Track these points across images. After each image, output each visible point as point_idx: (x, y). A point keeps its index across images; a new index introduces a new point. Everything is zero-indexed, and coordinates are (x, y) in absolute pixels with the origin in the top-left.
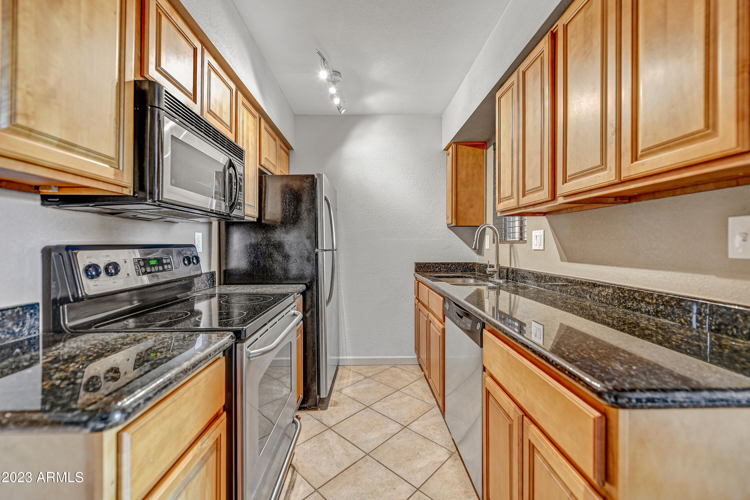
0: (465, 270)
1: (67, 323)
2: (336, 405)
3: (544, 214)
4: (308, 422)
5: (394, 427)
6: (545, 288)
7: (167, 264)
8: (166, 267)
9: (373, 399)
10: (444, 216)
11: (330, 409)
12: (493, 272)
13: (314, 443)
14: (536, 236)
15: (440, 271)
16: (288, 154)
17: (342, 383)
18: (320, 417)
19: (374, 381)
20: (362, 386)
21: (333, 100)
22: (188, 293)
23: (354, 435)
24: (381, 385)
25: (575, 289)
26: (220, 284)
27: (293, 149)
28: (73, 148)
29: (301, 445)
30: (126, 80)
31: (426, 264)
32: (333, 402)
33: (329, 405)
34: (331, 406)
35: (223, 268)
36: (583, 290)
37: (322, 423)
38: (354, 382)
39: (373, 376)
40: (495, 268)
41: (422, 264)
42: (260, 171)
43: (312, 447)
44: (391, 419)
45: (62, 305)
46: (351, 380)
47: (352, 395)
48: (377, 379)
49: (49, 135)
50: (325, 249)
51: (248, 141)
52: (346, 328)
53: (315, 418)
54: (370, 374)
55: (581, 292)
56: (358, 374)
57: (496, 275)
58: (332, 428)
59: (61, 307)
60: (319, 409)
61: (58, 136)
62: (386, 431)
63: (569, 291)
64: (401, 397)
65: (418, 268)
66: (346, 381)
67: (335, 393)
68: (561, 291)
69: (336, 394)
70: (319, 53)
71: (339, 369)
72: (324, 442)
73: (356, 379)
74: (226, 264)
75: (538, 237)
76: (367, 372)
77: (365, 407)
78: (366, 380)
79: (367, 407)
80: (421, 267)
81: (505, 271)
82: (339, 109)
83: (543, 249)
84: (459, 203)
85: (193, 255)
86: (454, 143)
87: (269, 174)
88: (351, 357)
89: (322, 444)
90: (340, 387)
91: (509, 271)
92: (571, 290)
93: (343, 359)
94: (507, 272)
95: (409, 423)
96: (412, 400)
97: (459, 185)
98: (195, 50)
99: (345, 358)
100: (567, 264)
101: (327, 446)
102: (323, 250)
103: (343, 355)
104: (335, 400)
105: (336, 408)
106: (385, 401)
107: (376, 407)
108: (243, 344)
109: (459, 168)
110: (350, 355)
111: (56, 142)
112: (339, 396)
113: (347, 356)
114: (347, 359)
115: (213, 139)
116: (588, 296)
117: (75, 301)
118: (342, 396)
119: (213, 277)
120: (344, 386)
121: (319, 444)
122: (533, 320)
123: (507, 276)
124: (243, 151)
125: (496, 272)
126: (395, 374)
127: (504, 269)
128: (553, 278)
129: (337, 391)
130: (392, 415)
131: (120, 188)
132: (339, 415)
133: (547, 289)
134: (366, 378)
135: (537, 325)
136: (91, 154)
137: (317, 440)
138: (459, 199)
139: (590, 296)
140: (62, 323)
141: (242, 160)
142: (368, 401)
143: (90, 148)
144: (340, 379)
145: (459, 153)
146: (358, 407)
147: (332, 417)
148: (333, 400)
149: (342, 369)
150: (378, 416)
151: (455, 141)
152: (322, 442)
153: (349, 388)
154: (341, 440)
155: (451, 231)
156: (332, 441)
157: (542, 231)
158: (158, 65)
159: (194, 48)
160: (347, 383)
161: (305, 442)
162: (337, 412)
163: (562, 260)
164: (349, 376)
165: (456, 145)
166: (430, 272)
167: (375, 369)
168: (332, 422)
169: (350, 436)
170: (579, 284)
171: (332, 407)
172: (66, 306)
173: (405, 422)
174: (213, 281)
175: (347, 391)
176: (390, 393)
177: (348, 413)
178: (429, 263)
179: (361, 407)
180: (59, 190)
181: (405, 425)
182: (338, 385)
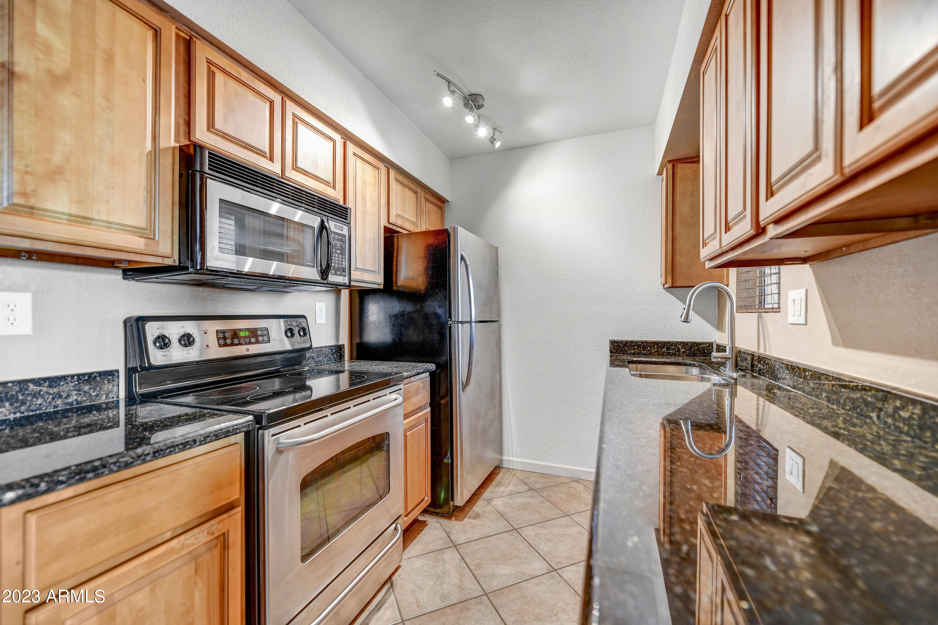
0: (694, 354)
1: (138, 390)
2: (477, 518)
3: (804, 260)
4: (433, 532)
5: (539, 566)
6: (804, 392)
7: (262, 336)
8: (260, 339)
9: (527, 521)
10: (658, 272)
11: (467, 521)
12: (722, 358)
13: (429, 560)
14: (794, 300)
15: (650, 354)
16: (440, 208)
17: (497, 490)
18: (451, 528)
19: (539, 496)
20: (519, 500)
21: (476, 131)
22: (296, 367)
23: (481, 564)
24: (547, 504)
25: (853, 398)
26: (351, 358)
27: (448, 201)
28: (89, 221)
29: (413, 559)
30: (161, 147)
31: (627, 342)
32: (474, 514)
33: (467, 517)
34: (469, 518)
35: (357, 341)
36: (867, 403)
37: (449, 537)
38: (512, 493)
39: (541, 490)
40: (727, 353)
41: (621, 342)
42: (386, 229)
43: (424, 564)
44: (539, 553)
45: (134, 373)
46: (509, 488)
47: (502, 509)
48: (545, 494)
49: (58, 212)
50: (460, 320)
51: (364, 197)
52: (512, 421)
53: (444, 529)
54: (538, 486)
55: (863, 406)
56: (522, 482)
57: (729, 364)
58: (458, 547)
59: (133, 375)
60: (454, 518)
61: (67, 211)
62: (525, 568)
63: (842, 401)
64: (567, 526)
65: (614, 348)
66: (502, 489)
67: (482, 502)
68: (829, 400)
69: (481, 505)
70: (439, 75)
71: (501, 472)
72: (440, 563)
73: (516, 489)
74: (361, 336)
75: (796, 302)
76: (536, 483)
77: (512, 528)
78: (529, 493)
79: (515, 529)
80: (619, 347)
81: (749, 358)
82: (492, 143)
83: (803, 322)
84: (678, 251)
85: (301, 326)
86: (669, 161)
87: (404, 232)
88: (519, 460)
89: (437, 564)
90: (492, 495)
91: (755, 359)
92: (845, 401)
93: (508, 460)
94: (752, 359)
95: (562, 566)
96: (581, 534)
97: (678, 225)
98: (272, 103)
99: (511, 459)
100: (842, 351)
101: (441, 567)
102: (458, 322)
103: (508, 456)
104: (478, 511)
105: (474, 522)
106: (542, 527)
107: (528, 532)
108: (265, 431)
109: (678, 198)
110: (517, 457)
111: (66, 217)
112: (485, 506)
113: (513, 456)
114: (513, 461)
115: (292, 199)
116: (874, 415)
117: (142, 370)
118: (489, 507)
119: (341, 350)
120: (498, 495)
121: (433, 563)
122: (789, 444)
123: (752, 366)
124: (347, 209)
125: (729, 358)
126: (574, 492)
127: (748, 354)
128: (818, 375)
129: (485, 500)
130: (544, 548)
131: (160, 258)
132: (474, 532)
133: (808, 394)
134: (531, 489)
135: (794, 455)
136: (113, 226)
137: (433, 557)
138: (677, 245)
139: (878, 417)
140: (134, 389)
141: (347, 219)
142: (518, 522)
143: (111, 220)
144: (497, 485)
145: (678, 176)
146: (502, 525)
147: (465, 532)
148: (476, 510)
149: (505, 472)
150: (523, 546)
151: (669, 159)
152: (438, 562)
153: (502, 499)
154: (462, 565)
155: (670, 295)
156: (451, 563)
157: (803, 291)
158: (211, 126)
159: (270, 102)
160: (503, 492)
161: (419, 557)
162: (473, 527)
163: (835, 343)
164: (509, 484)
165: (673, 166)
166: (634, 354)
167: (549, 480)
168: (461, 539)
169: (475, 563)
170: (859, 390)
171: (470, 520)
172: (137, 374)
173: (558, 563)
174: (341, 355)
175: (498, 503)
176: (554, 517)
177: (487, 531)
178: (632, 342)
179: (506, 527)
180: (129, 264)
181: (556, 568)
182: (491, 492)
